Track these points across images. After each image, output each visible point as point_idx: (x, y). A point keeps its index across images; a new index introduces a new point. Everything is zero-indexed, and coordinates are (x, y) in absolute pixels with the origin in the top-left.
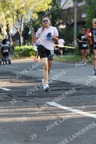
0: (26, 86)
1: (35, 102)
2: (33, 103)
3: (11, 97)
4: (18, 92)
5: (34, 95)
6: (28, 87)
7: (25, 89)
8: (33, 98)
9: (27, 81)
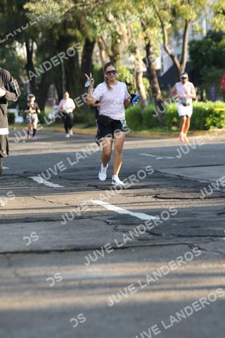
0: (195, 209)
1: (219, 250)
2: (214, 253)
3: (156, 237)
4: (174, 224)
5: (218, 231)
6: (201, 211)
7: (193, 215)
8: (215, 239)
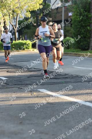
0: (20, 76)
3: (8, 85)
4: (13, 81)
5: (28, 83)
7: (20, 78)
8: (27, 85)
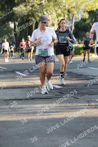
0: (76, 84)
1: (85, 99)
3: (62, 94)
4: (68, 90)
5: (85, 92)
6: (78, 85)
7: (76, 86)
8: (84, 95)
9: (77, 79)
